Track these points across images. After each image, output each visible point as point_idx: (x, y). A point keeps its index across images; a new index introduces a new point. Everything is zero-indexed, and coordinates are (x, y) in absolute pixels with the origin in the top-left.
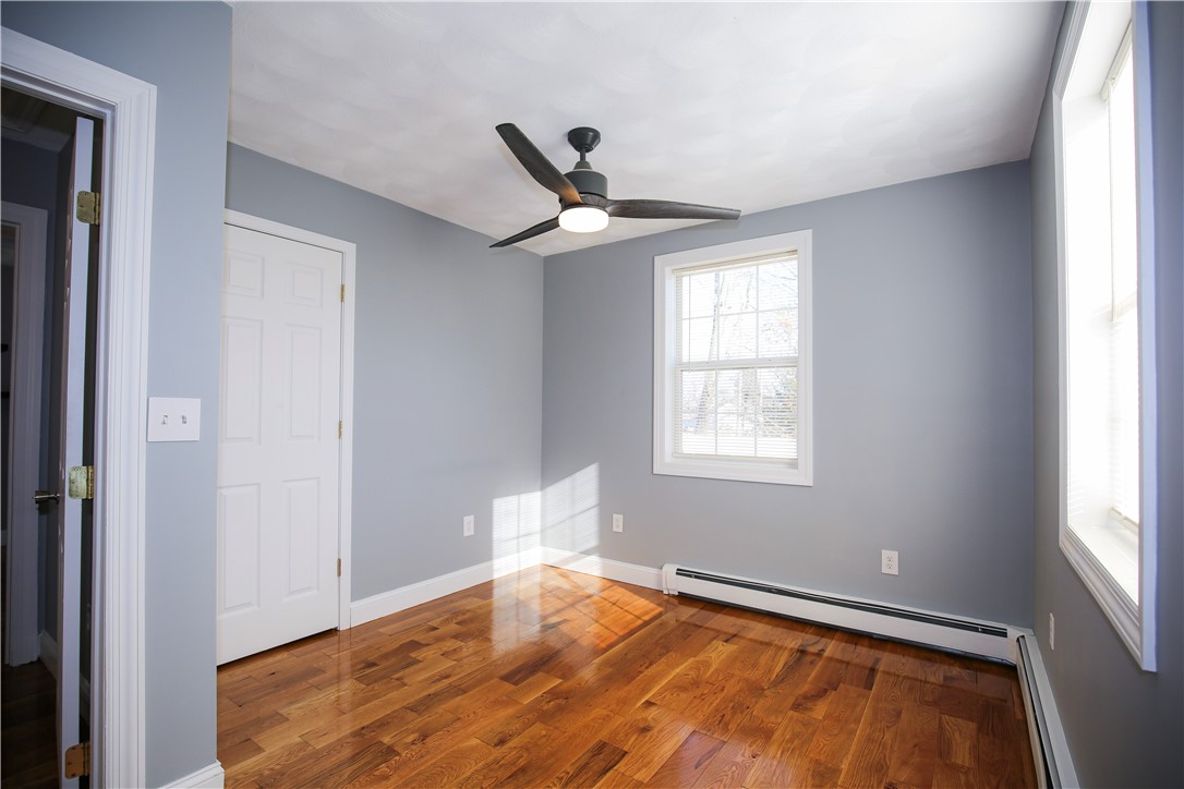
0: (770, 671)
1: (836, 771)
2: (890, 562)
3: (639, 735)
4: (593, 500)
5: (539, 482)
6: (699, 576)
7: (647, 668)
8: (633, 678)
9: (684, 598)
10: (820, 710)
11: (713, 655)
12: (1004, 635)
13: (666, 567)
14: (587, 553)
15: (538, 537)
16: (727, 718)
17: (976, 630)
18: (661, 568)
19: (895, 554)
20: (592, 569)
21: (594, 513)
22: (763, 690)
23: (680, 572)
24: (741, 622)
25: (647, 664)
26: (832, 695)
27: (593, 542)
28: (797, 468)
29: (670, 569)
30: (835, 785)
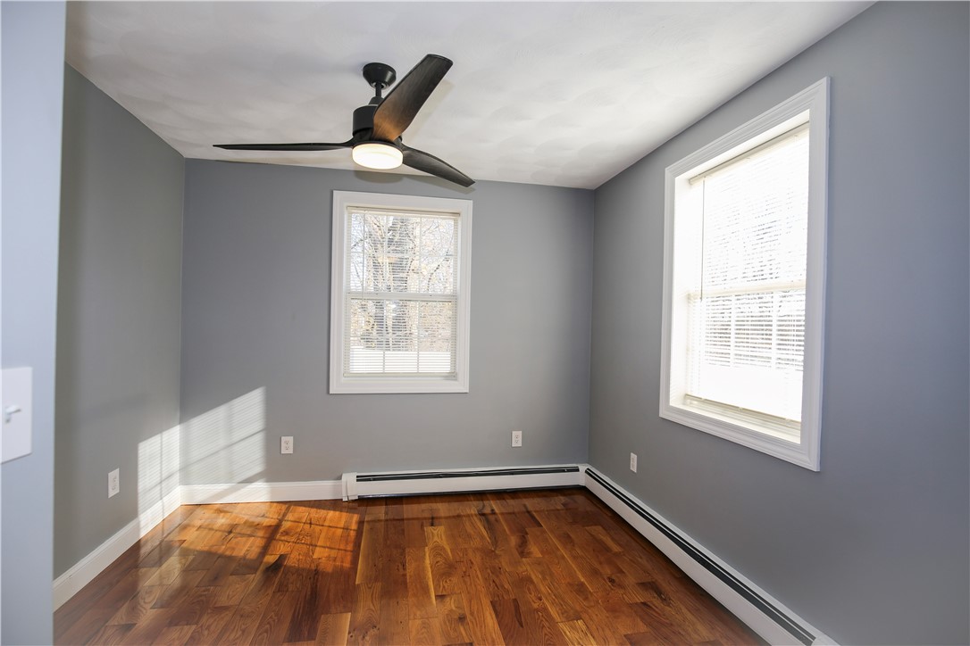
0: (482, 537)
1: (582, 584)
2: (517, 439)
3: (462, 625)
4: (258, 425)
5: (178, 414)
6: (376, 478)
7: (404, 569)
8: (405, 583)
9: (364, 501)
10: (535, 550)
11: (436, 539)
12: (578, 470)
13: (345, 477)
14: (249, 481)
15: (177, 477)
16: (497, 581)
17: (564, 471)
18: (340, 478)
19: (519, 433)
20: (258, 495)
21: (259, 439)
22: (493, 551)
23: (360, 479)
24: (424, 506)
25: (401, 567)
26: (529, 537)
27: (258, 468)
28: (456, 380)
29: (349, 478)
30: (591, 594)
